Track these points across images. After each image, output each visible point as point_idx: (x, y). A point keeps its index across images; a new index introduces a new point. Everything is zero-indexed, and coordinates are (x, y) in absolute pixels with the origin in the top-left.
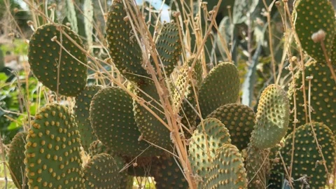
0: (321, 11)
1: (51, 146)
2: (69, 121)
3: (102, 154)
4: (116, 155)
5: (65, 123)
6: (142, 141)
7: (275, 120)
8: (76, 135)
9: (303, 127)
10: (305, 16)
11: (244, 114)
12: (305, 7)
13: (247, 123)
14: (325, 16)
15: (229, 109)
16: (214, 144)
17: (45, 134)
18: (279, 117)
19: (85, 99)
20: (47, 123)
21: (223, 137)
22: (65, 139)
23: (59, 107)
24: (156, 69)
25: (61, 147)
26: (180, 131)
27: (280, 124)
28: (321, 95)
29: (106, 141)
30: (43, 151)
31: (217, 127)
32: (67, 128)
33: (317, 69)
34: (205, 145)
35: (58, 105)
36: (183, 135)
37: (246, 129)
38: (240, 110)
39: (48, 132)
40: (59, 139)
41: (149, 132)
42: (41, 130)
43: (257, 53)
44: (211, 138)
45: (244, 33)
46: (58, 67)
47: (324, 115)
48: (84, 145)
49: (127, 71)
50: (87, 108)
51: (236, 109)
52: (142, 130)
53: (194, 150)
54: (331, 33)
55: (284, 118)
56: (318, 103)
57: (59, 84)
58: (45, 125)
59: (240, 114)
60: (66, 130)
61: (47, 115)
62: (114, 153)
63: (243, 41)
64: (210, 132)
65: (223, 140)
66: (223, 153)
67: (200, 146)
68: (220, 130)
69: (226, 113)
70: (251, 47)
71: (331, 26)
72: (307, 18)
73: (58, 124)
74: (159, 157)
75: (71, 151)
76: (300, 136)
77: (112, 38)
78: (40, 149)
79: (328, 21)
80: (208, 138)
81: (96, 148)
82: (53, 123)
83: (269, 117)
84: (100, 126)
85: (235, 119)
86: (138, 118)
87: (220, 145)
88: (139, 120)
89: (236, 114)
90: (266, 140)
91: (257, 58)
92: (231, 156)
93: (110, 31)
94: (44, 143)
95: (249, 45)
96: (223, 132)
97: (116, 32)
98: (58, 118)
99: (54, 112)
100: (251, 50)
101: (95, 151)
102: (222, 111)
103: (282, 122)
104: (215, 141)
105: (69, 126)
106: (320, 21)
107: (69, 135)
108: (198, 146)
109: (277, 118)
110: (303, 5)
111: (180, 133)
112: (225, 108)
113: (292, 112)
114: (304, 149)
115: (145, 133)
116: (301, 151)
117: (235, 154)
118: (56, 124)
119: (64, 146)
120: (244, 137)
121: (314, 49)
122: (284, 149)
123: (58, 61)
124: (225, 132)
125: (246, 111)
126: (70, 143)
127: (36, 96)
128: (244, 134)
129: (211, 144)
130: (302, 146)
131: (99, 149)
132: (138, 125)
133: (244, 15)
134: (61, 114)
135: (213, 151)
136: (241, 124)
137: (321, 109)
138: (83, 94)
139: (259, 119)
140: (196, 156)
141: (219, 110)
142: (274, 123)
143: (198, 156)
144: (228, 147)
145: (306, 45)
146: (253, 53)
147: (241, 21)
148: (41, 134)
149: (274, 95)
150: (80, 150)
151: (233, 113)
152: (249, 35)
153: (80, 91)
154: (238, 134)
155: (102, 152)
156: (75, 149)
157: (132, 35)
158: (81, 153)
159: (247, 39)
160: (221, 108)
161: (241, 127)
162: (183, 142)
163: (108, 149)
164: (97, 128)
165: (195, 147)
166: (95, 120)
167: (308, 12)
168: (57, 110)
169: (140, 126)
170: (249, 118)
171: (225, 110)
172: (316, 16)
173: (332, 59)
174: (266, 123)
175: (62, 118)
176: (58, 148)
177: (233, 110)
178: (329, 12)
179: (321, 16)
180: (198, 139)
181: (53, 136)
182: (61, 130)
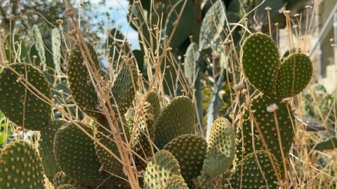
0: (266, 49)
1: (16, 180)
2: (33, 156)
3: (65, 185)
4: (79, 185)
5: (29, 158)
6: (103, 171)
7: (223, 150)
8: (40, 169)
9: (250, 155)
10: (251, 53)
11: (197, 144)
12: (251, 45)
13: (201, 152)
14: (269, 53)
15: (184, 140)
16: (165, 174)
17: (10, 169)
18: (226, 147)
19: (50, 132)
20: (12, 159)
21: (173, 168)
22: (29, 173)
23: (24, 144)
24: (109, 111)
25: (26, 181)
26: (132, 165)
27: (227, 153)
28: (268, 124)
29: (69, 172)
30: (8, 185)
31: (168, 158)
32: (31, 163)
33: (264, 101)
34: (158, 175)
35: (22, 142)
36: (135, 168)
37: (200, 158)
38: (193, 140)
39: (13, 167)
40: (23, 173)
41: (110, 163)
42: (6, 166)
43: (220, 79)
44: (163, 169)
45: (209, 60)
46: (24, 103)
47: (272, 142)
48: (49, 175)
49: (88, 108)
50: (51, 141)
51: (190, 140)
52: (102, 162)
53: (148, 180)
54: (275, 69)
55: (231, 148)
56: (266, 132)
57: (24, 119)
58: (10, 161)
59: (195, 143)
60: (30, 165)
61: (12, 152)
62: (77, 184)
63: (208, 67)
64: (162, 163)
65: (174, 171)
66: (171, 183)
67: (154, 176)
68: (170, 162)
69: (181, 143)
70: (215, 73)
71: (275, 62)
72: (253, 56)
73: (23, 159)
74: (120, 186)
75: (35, 184)
76: (248, 163)
77: (73, 79)
78: (6, 184)
79: (273, 57)
80: (160, 169)
81: (60, 179)
82: (18, 159)
83: (218, 147)
84: (64, 158)
85: (190, 148)
86: (99, 150)
87: (170, 175)
88: (99, 152)
89: (190, 144)
90: (216, 168)
91: (220, 84)
92: (177, 186)
93: (71, 73)
94: (9, 177)
95: (213, 71)
96: (173, 164)
97: (77, 74)
98: (22, 154)
99: (19, 149)
100: (215, 76)
101: (59, 182)
102: (178, 142)
103: (229, 152)
104: (166, 172)
105: (33, 161)
106: (265, 57)
107: (33, 169)
108: (152, 177)
109: (224, 148)
110: (249, 43)
111: (132, 167)
112: (180, 138)
113: (240, 141)
114: (252, 175)
115: (105, 165)
116: (249, 177)
117: (181, 184)
118: (20, 160)
119: (29, 180)
120: (197, 165)
121: (260, 83)
122: (235, 175)
123: (23, 98)
124: (175, 164)
125: (199, 141)
126: (34, 176)
127: (4, 125)
128: (198, 163)
129: (163, 174)
130: (250, 172)
131: (63, 180)
132: (99, 157)
133: (208, 42)
134: (26, 150)
135: (165, 180)
136: (195, 153)
137: (268, 137)
138: (47, 128)
139: (210, 148)
140: (150, 186)
141: (174, 141)
142: (223, 153)
143: (152, 185)
144: (175, 178)
145: (254, 80)
146: (217, 79)
147: (206, 48)
148: (6, 170)
149: (222, 127)
150: (44, 183)
151: (188, 143)
152: (214, 62)
153: (45, 125)
154: (192, 162)
155: (66, 182)
156: (39, 181)
157: (89, 79)
158: (45, 185)
159: (211, 65)
160: (176, 139)
161: (195, 156)
162: (135, 175)
163: (71, 179)
164: (61, 161)
165: (150, 177)
166: (58, 153)
167: (254, 49)
168: (22, 146)
169: (101, 158)
170: (203, 147)
171: (180, 141)
172: (262, 53)
173: (277, 91)
174: (216, 152)
175: (27, 154)
176: (22, 182)
177: (187, 140)
178: (273, 50)
179: (266, 53)
180: (152, 170)
181: (18, 171)
182: (25, 165)
